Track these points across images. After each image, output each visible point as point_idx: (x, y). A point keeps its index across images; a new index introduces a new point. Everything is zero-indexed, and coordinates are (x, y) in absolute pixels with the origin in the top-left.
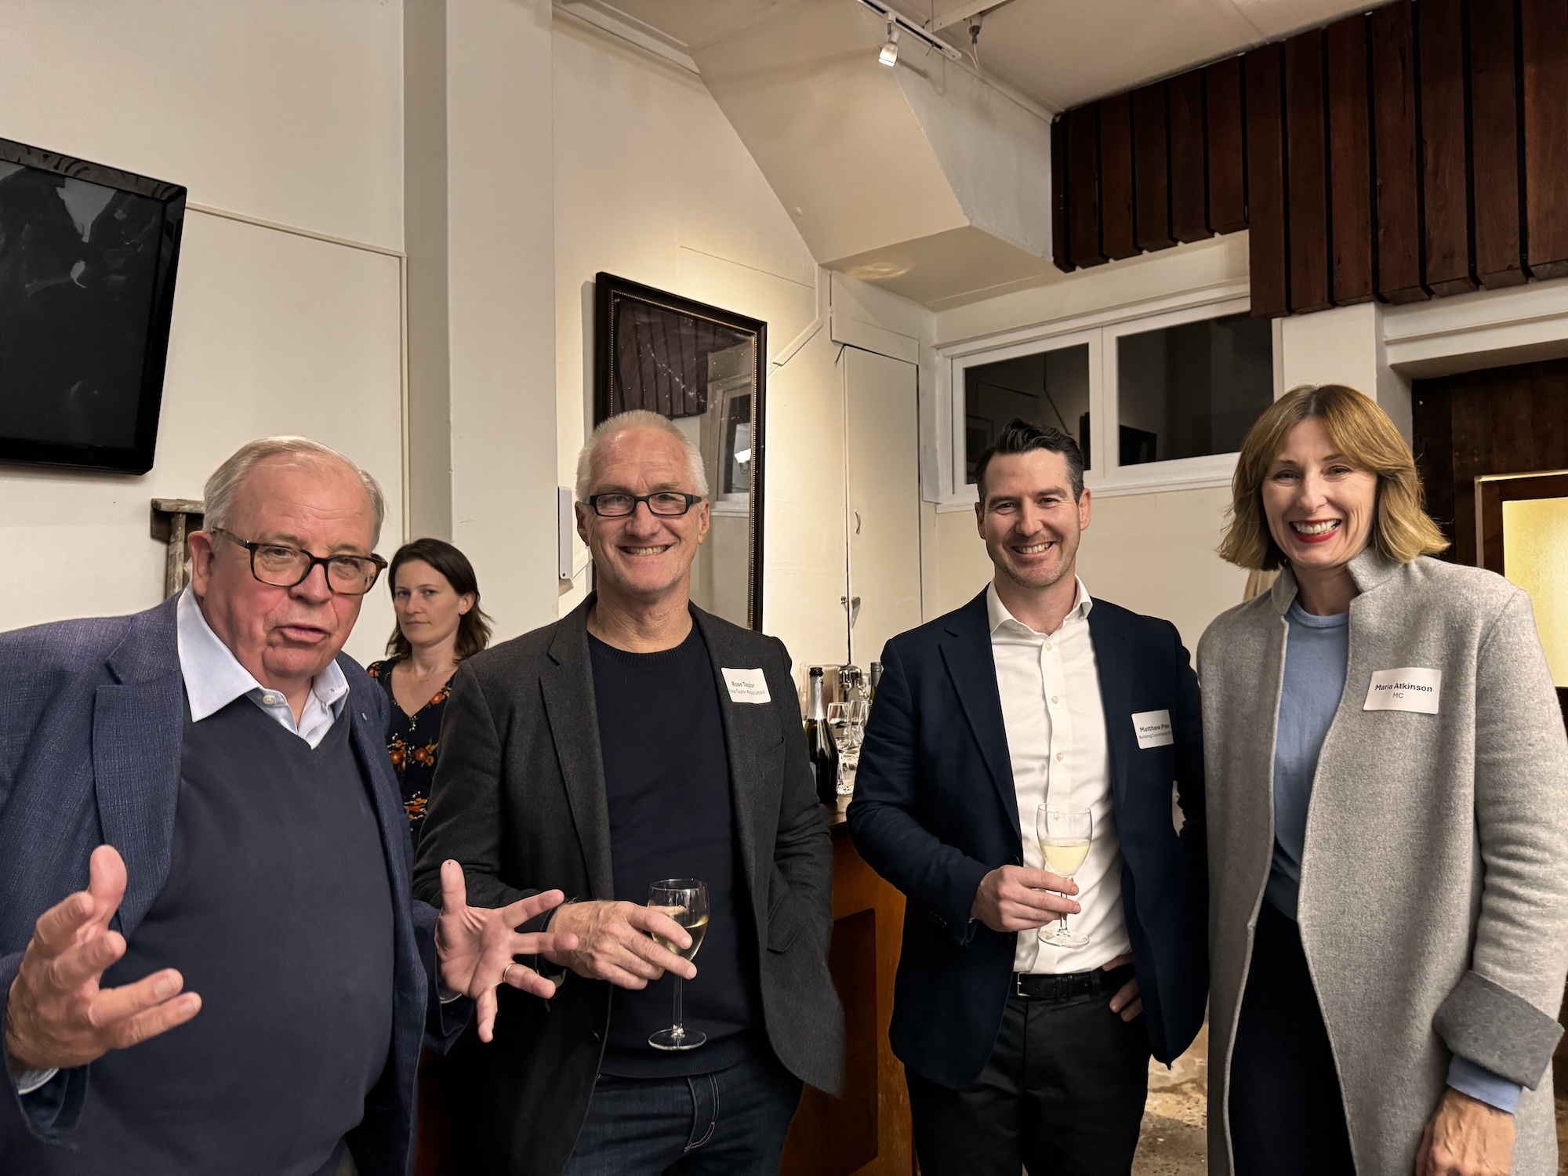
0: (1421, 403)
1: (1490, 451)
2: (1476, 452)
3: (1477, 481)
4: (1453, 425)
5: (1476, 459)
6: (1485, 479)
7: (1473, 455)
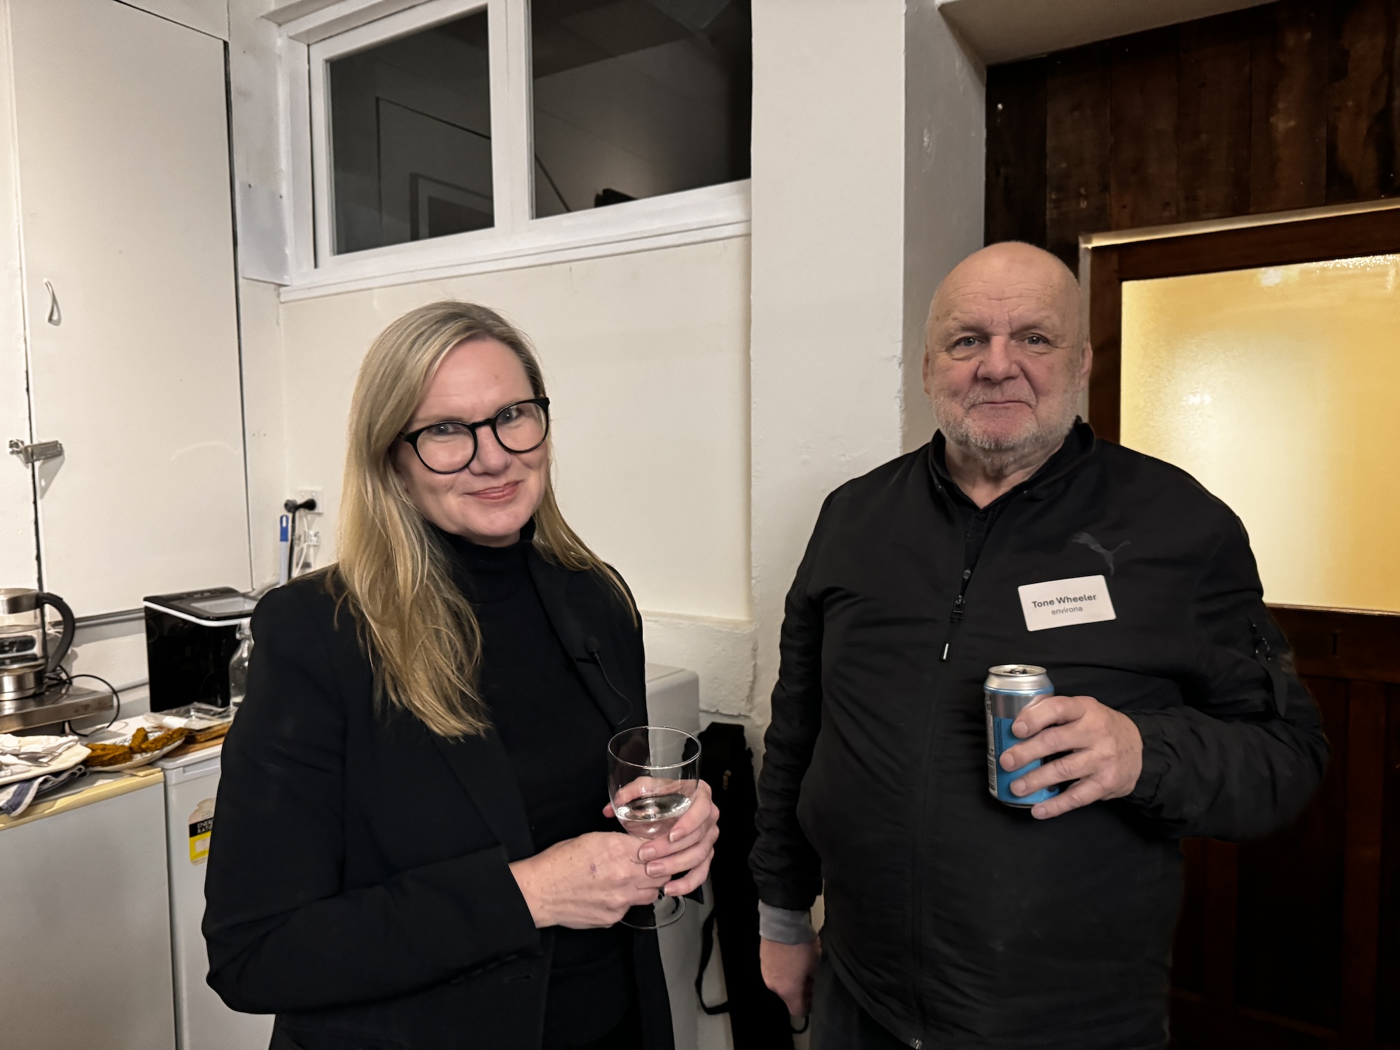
0: (1000, 106)
1: (1105, 188)
2: (1083, 191)
3: (1083, 246)
4: (1048, 144)
5: (1084, 204)
6: (1099, 242)
7: (1079, 196)
